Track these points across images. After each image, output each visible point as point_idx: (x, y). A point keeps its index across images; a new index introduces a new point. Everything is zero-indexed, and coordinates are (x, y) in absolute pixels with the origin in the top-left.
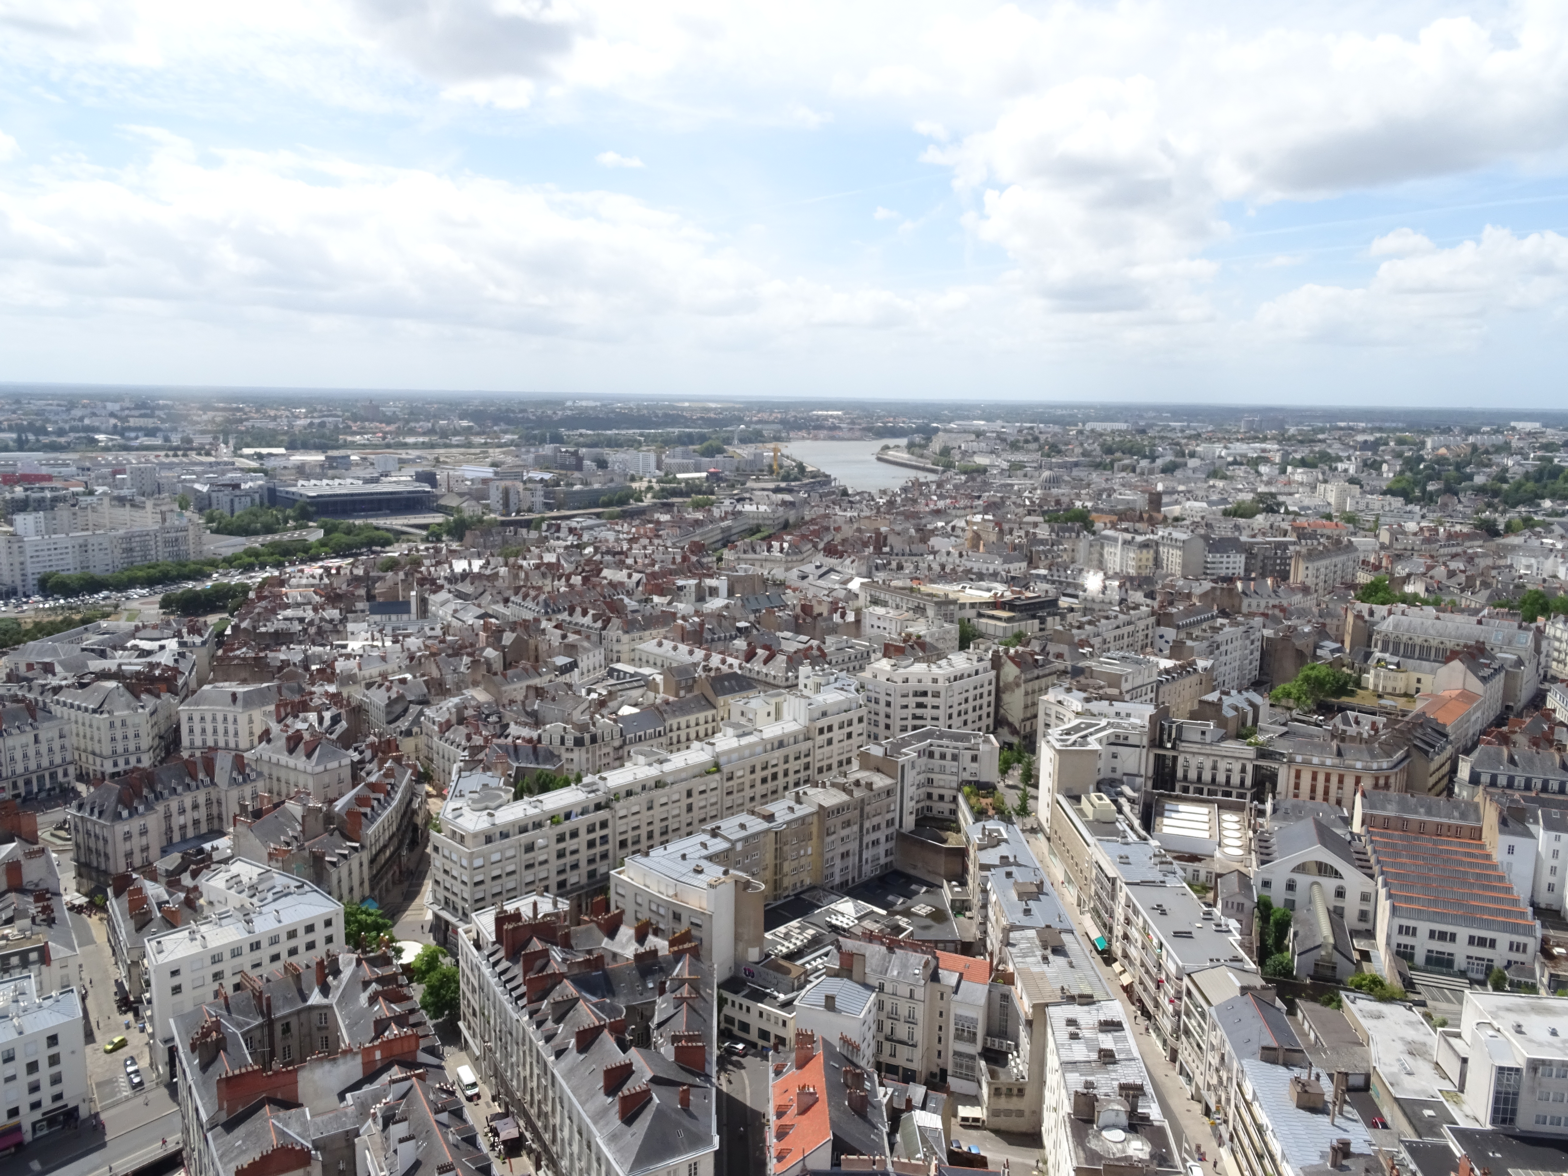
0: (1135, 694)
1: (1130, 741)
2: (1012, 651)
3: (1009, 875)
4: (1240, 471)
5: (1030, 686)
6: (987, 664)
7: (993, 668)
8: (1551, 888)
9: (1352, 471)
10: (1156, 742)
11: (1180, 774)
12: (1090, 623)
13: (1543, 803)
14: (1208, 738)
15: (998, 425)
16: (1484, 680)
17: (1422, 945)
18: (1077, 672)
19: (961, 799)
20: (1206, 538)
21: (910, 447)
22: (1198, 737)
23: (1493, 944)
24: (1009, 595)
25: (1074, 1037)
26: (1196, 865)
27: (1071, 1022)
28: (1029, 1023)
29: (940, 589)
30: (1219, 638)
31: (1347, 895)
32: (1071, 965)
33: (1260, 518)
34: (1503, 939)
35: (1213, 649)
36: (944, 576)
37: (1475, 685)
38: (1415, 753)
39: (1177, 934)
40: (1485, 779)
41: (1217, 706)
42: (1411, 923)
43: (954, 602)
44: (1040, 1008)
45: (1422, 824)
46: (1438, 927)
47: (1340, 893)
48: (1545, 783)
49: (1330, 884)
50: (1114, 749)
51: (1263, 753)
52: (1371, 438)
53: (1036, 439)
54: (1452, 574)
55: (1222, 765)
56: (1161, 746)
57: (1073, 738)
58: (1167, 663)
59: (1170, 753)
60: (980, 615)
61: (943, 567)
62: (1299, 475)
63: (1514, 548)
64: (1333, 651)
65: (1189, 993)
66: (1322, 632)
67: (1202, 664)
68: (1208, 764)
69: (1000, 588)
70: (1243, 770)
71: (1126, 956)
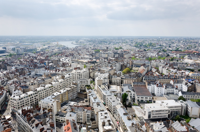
0: (106, 72)
1: (106, 78)
2: (91, 68)
3: (92, 96)
5: (94, 72)
6: (88, 70)
8: (153, 91)
9: (130, 44)
10: (109, 78)
11: (112, 82)
12: (100, 64)
13: (152, 81)
14: (115, 77)
15: (87, 39)
16: (145, 68)
17: (140, 99)
18: (99, 70)
19: (86, 88)
20: (114, 52)
21: (76, 42)
22: (114, 77)
23: (147, 98)
24: (90, 61)
25: (102, 115)
26: (115, 93)
28: (96, 114)
29: (81, 60)
30: (116, 65)
31: (132, 94)
32: (101, 106)
36: (82, 58)
38: (138, 77)
39: (113, 101)
40: (146, 79)
41: (116, 73)
42: (139, 97)
43: (83, 62)
44: (98, 112)
45: (140, 85)
46: (142, 97)
49: (130, 93)
50: (104, 79)
51: (122, 79)
52: (132, 40)
53: (92, 41)
54: (141, 56)
55: (117, 80)
57: (99, 78)
58: (110, 68)
59: (111, 79)
60: (87, 64)
62: (124, 44)
63: (147, 52)
64: (129, 66)
65: (115, 108)
67: (114, 68)
68: (115, 80)
69: (89, 60)
70: (120, 81)
71: (107, 105)
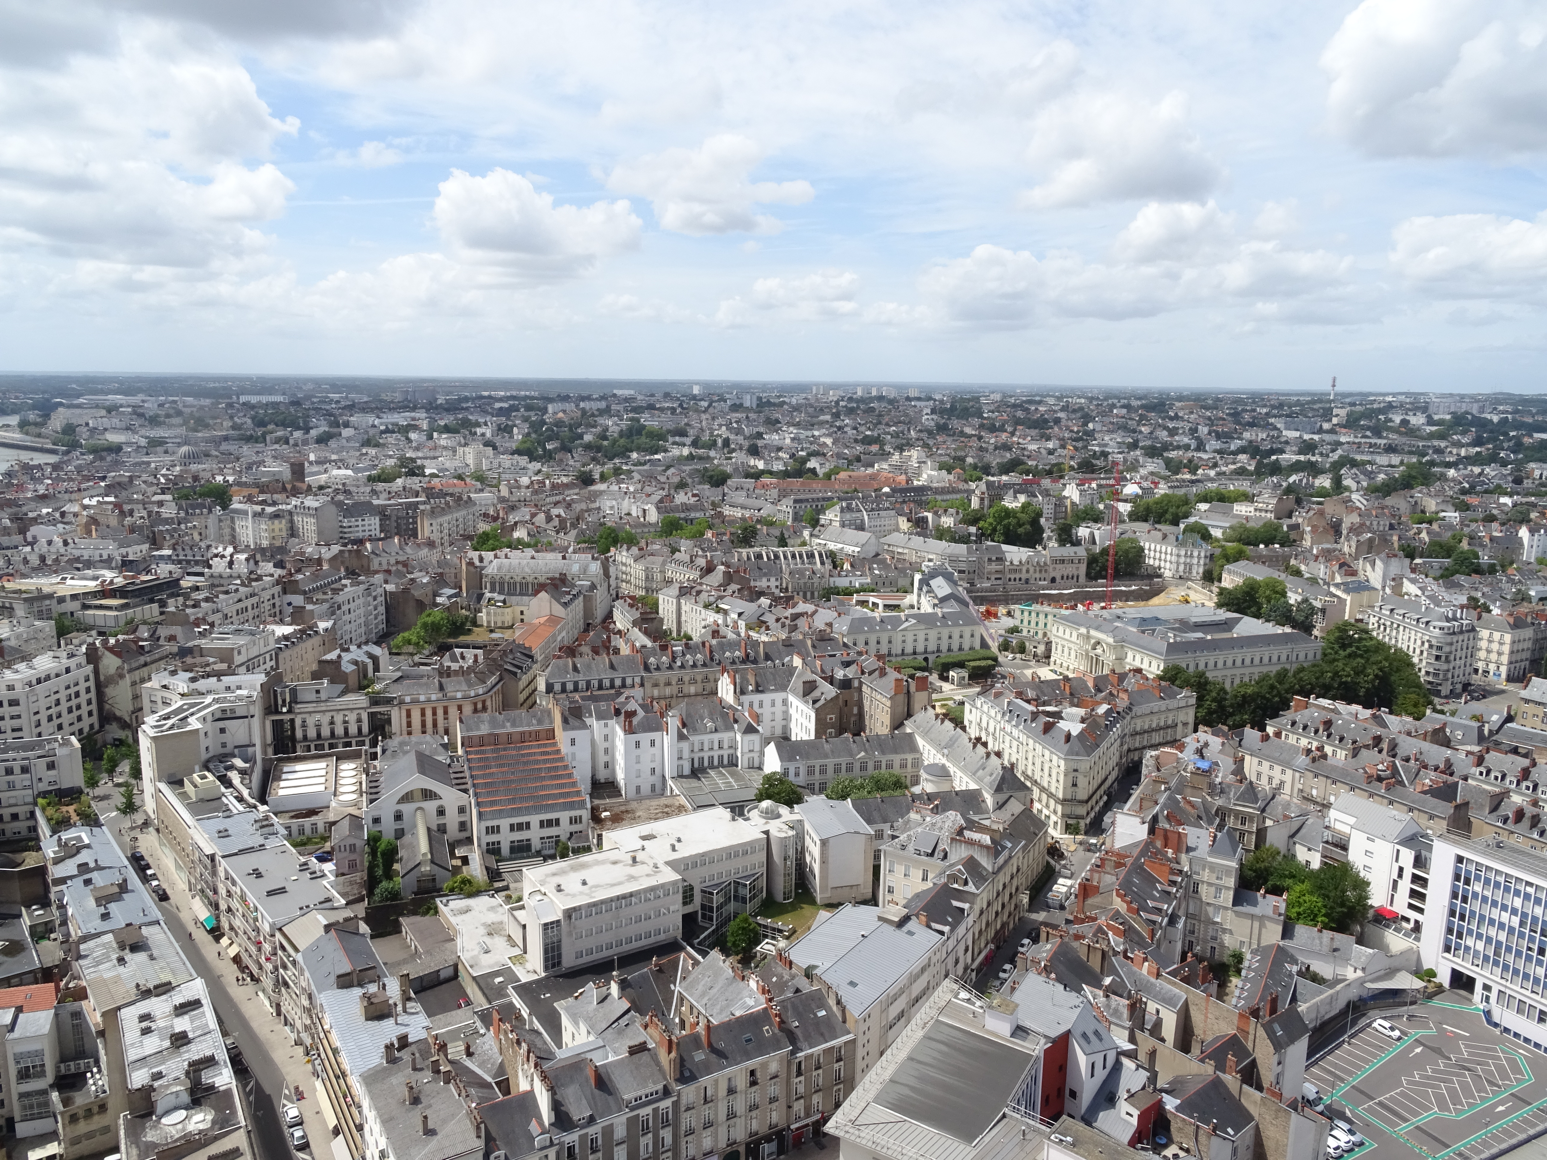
0: (250, 667)
1: (238, 714)
2: (112, 641)
3: (88, 882)
4: (391, 439)
5: (137, 675)
6: (83, 660)
7: (88, 662)
8: (607, 765)
9: (489, 434)
10: (271, 708)
11: (299, 734)
12: (207, 600)
13: (595, 699)
14: (323, 696)
15: (136, 399)
16: (565, 605)
17: (506, 838)
18: (184, 652)
19: (38, 813)
20: (339, 504)
21: (23, 425)
22: (313, 697)
23: (558, 822)
24: (120, 581)
25: (146, 1031)
26: (314, 819)
27: (145, 1017)
28: (101, 1033)
29: (30, 584)
30: (340, 598)
32: (152, 958)
33: (399, 481)
34: (564, 816)
35: (333, 610)
36: (44, 566)
37: (559, 610)
38: (507, 676)
39: (270, 893)
40: (557, 687)
41: (337, 662)
42: (495, 823)
43: (50, 596)
44: (112, 1015)
45: (509, 735)
46: (516, 820)
47: (441, 812)
48: (600, 682)
49: (431, 806)
50: (221, 724)
51: (375, 701)
52: (505, 405)
53: (179, 413)
54: (549, 519)
55: (339, 719)
56: (277, 712)
57: (170, 722)
58: (288, 630)
59: (288, 717)
60: (85, 607)
61: (43, 558)
62: (444, 440)
63: (602, 493)
64: (450, 597)
66: (440, 580)
67: (323, 625)
68: (325, 719)
69: (108, 575)
70: (359, 720)
